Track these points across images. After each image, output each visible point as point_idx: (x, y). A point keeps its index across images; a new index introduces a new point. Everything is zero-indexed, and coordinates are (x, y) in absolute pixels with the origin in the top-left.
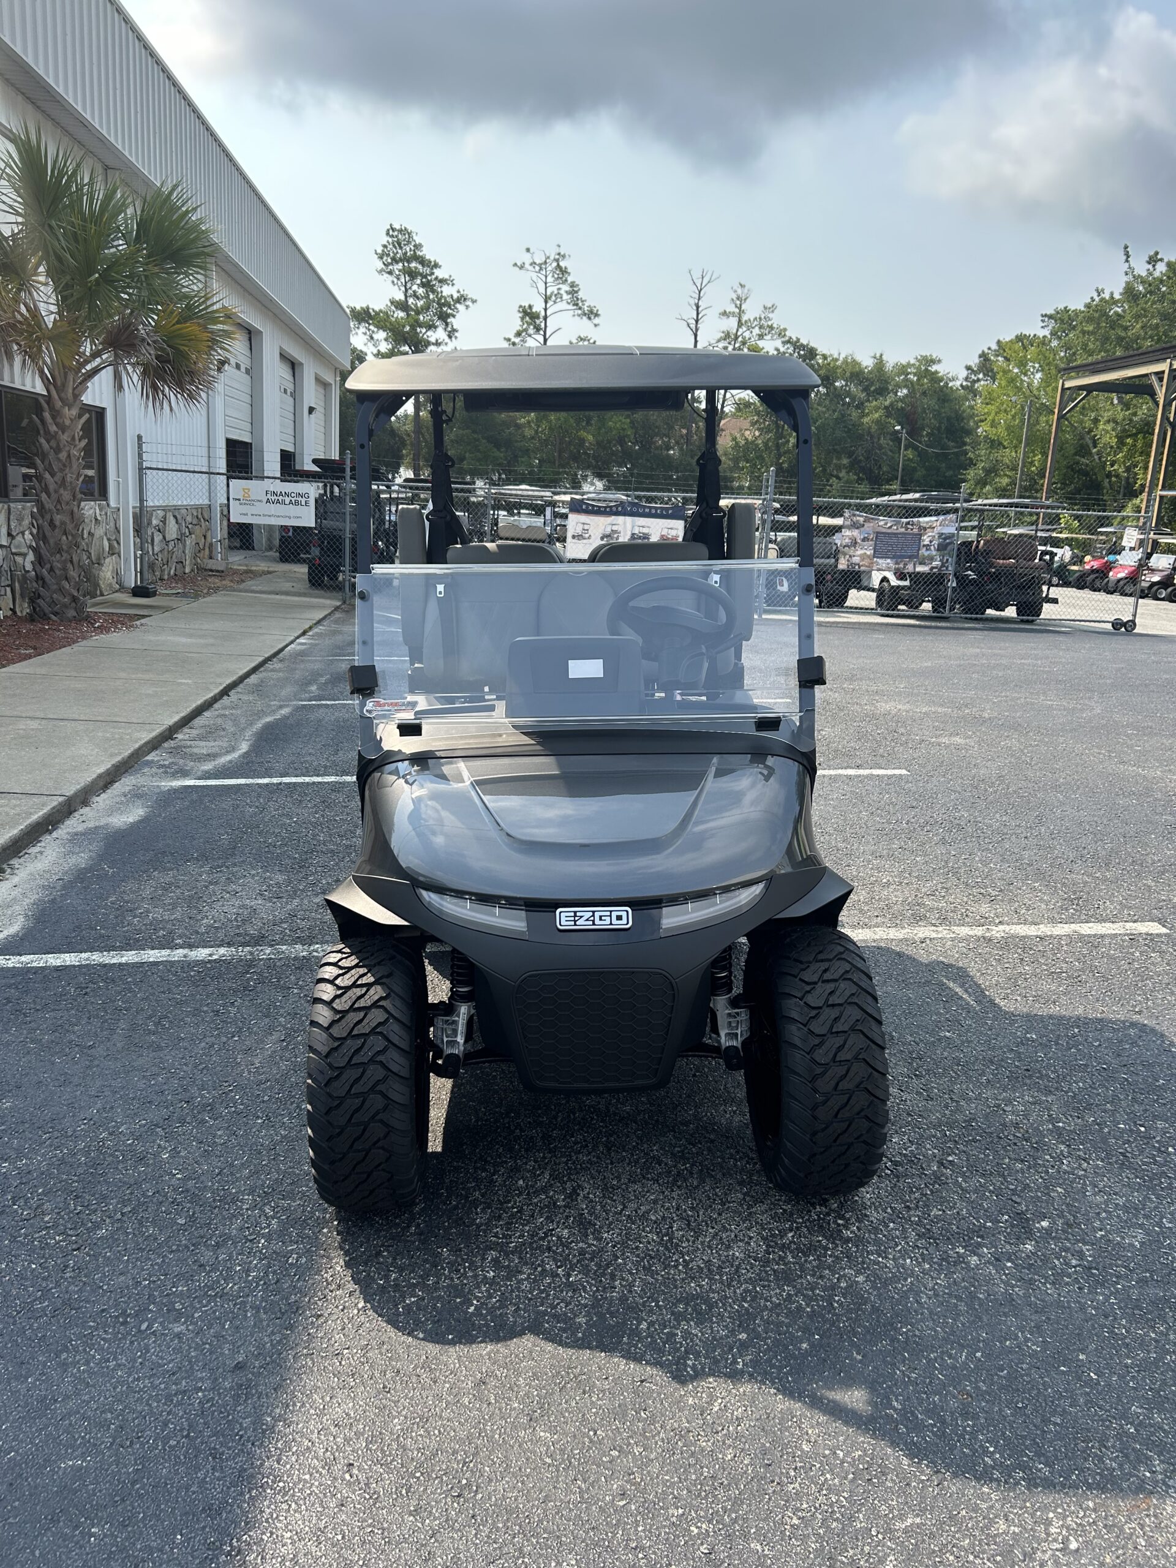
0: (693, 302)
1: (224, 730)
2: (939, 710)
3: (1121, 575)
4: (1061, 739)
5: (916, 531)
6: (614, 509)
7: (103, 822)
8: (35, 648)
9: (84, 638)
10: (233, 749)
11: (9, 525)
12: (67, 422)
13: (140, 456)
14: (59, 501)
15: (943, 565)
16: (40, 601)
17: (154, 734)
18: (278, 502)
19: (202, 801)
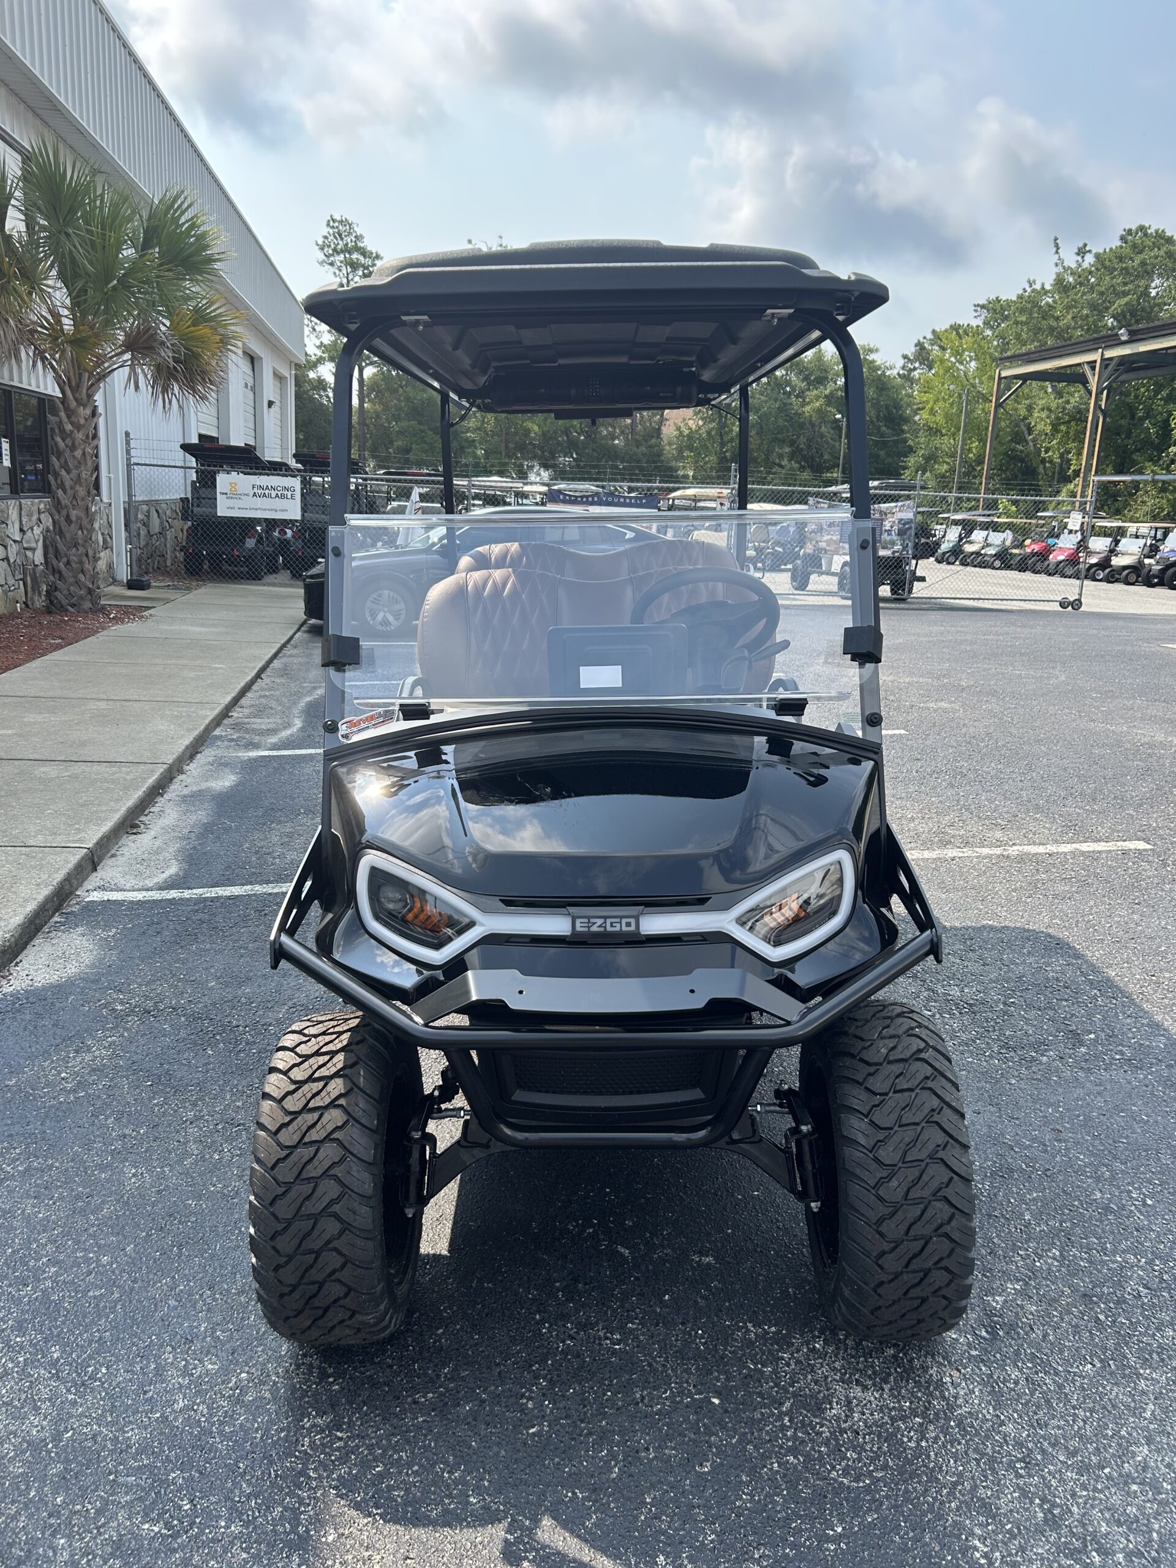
1: (271, 708)
3: (1061, 558)
5: (877, 516)
6: (590, 499)
7: (204, 786)
8: (62, 639)
9: (103, 629)
10: (289, 725)
11: (21, 521)
12: (82, 421)
13: (128, 452)
14: (74, 497)
15: (904, 549)
16: (58, 594)
17: (216, 712)
18: (265, 495)
19: (284, 769)
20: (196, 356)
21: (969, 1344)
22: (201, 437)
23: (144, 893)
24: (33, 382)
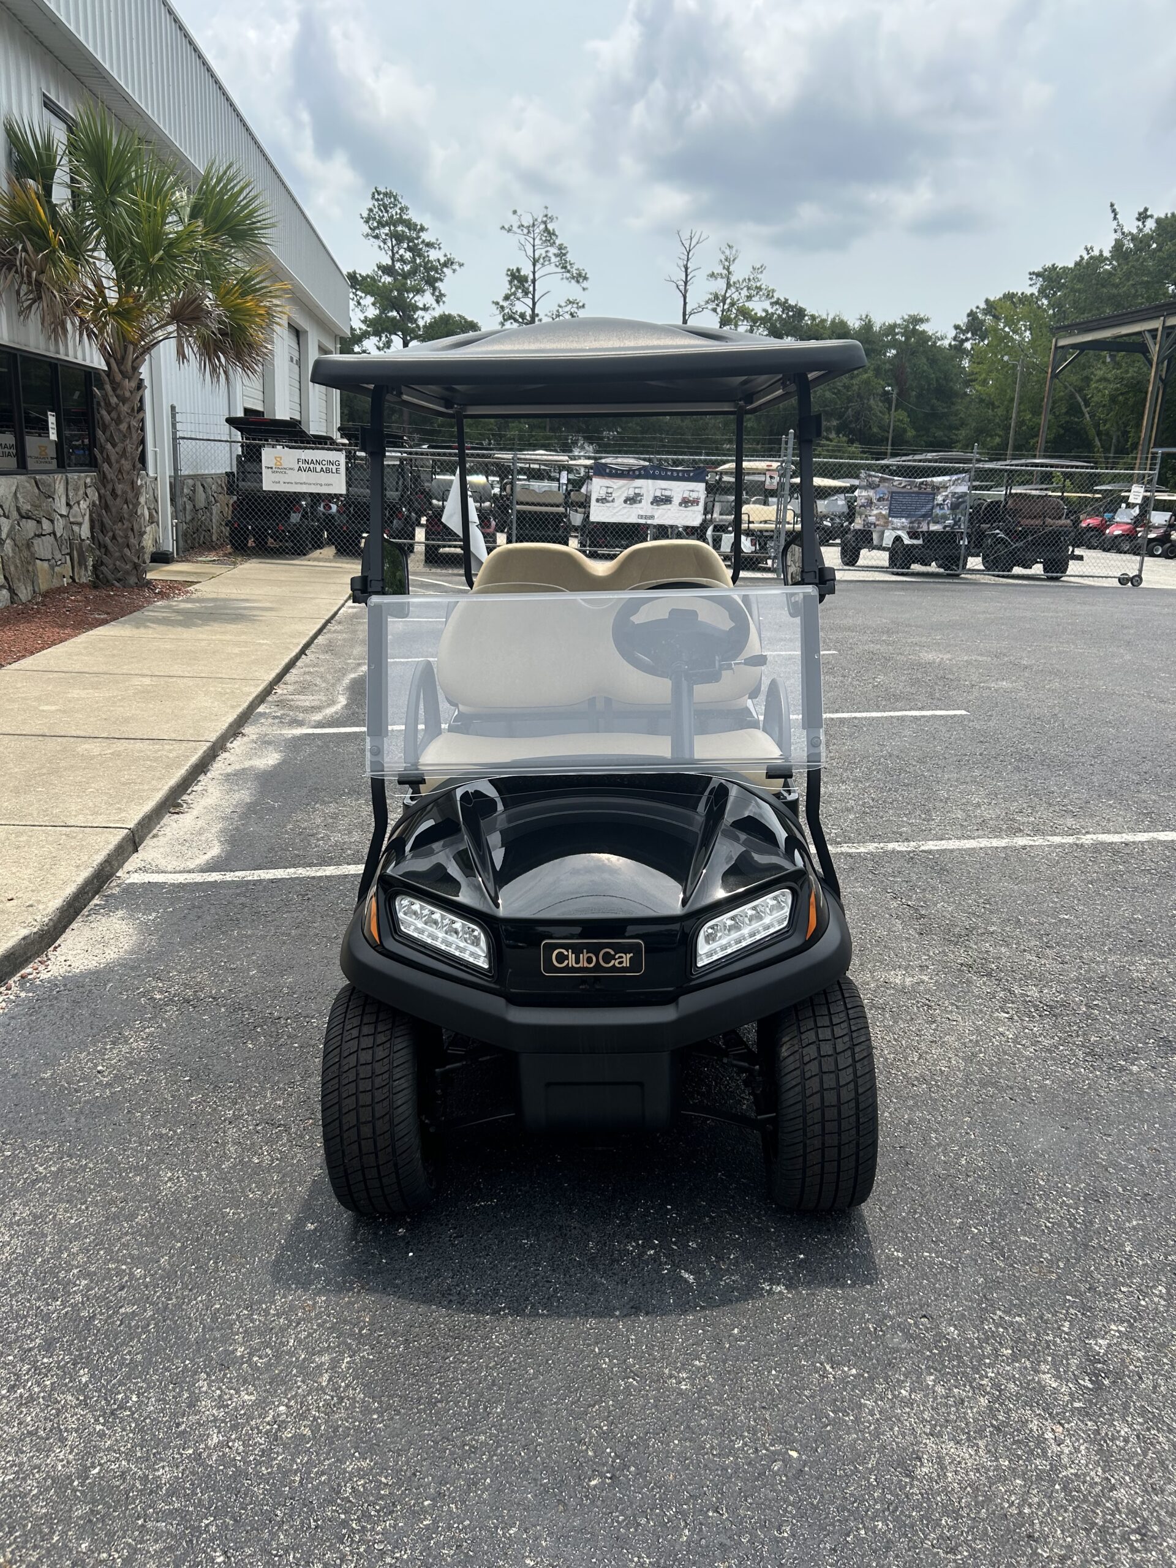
0: (682, 263)
1: (316, 685)
2: (980, 658)
3: (1117, 533)
4: (1101, 683)
5: (929, 490)
6: (637, 473)
7: (247, 764)
8: (108, 613)
9: (149, 604)
10: (333, 702)
11: (67, 495)
12: (128, 394)
13: (174, 425)
14: (120, 471)
15: (956, 523)
16: (103, 568)
17: (260, 689)
18: (309, 469)
19: (328, 747)
20: (242, 330)
21: (1071, 1394)
22: (247, 411)
23: (186, 875)
24: (79, 354)
